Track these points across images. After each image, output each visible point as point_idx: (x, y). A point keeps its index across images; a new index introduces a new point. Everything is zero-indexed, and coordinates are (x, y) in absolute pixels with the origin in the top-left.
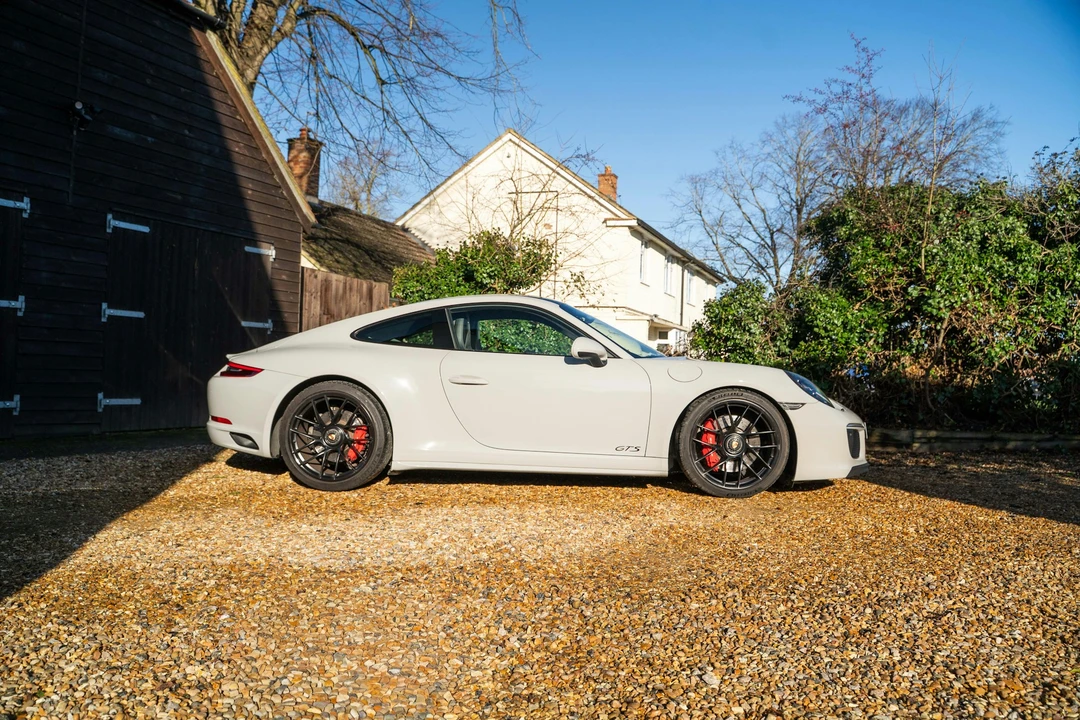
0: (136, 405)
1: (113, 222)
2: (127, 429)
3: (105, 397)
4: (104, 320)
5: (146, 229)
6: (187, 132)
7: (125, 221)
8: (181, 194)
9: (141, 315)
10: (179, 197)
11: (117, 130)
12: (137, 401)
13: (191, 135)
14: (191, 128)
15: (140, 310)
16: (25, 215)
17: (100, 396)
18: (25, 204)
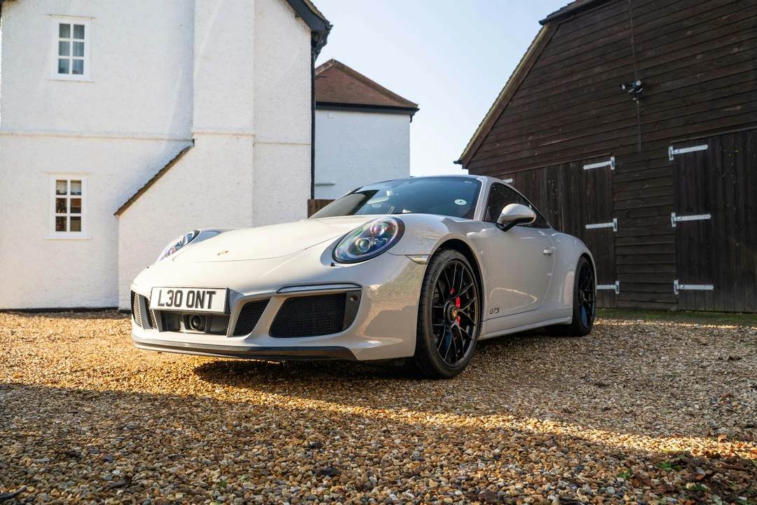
0: (709, 291)
1: (672, 151)
2: (703, 309)
3: (679, 284)
4: (674, 225)
5: (705, 147)
6: (736, 50)
7: (684, 147)
8: (739, 105)
9: (708, 217)
10: (739, 108)
11: (668, 84)
12: (710, 287)
13: (741, 49)
14: (739, 44)
15: (706, 213)
16: (612, 168)
17: (676, 282)
18: (610, 163)
